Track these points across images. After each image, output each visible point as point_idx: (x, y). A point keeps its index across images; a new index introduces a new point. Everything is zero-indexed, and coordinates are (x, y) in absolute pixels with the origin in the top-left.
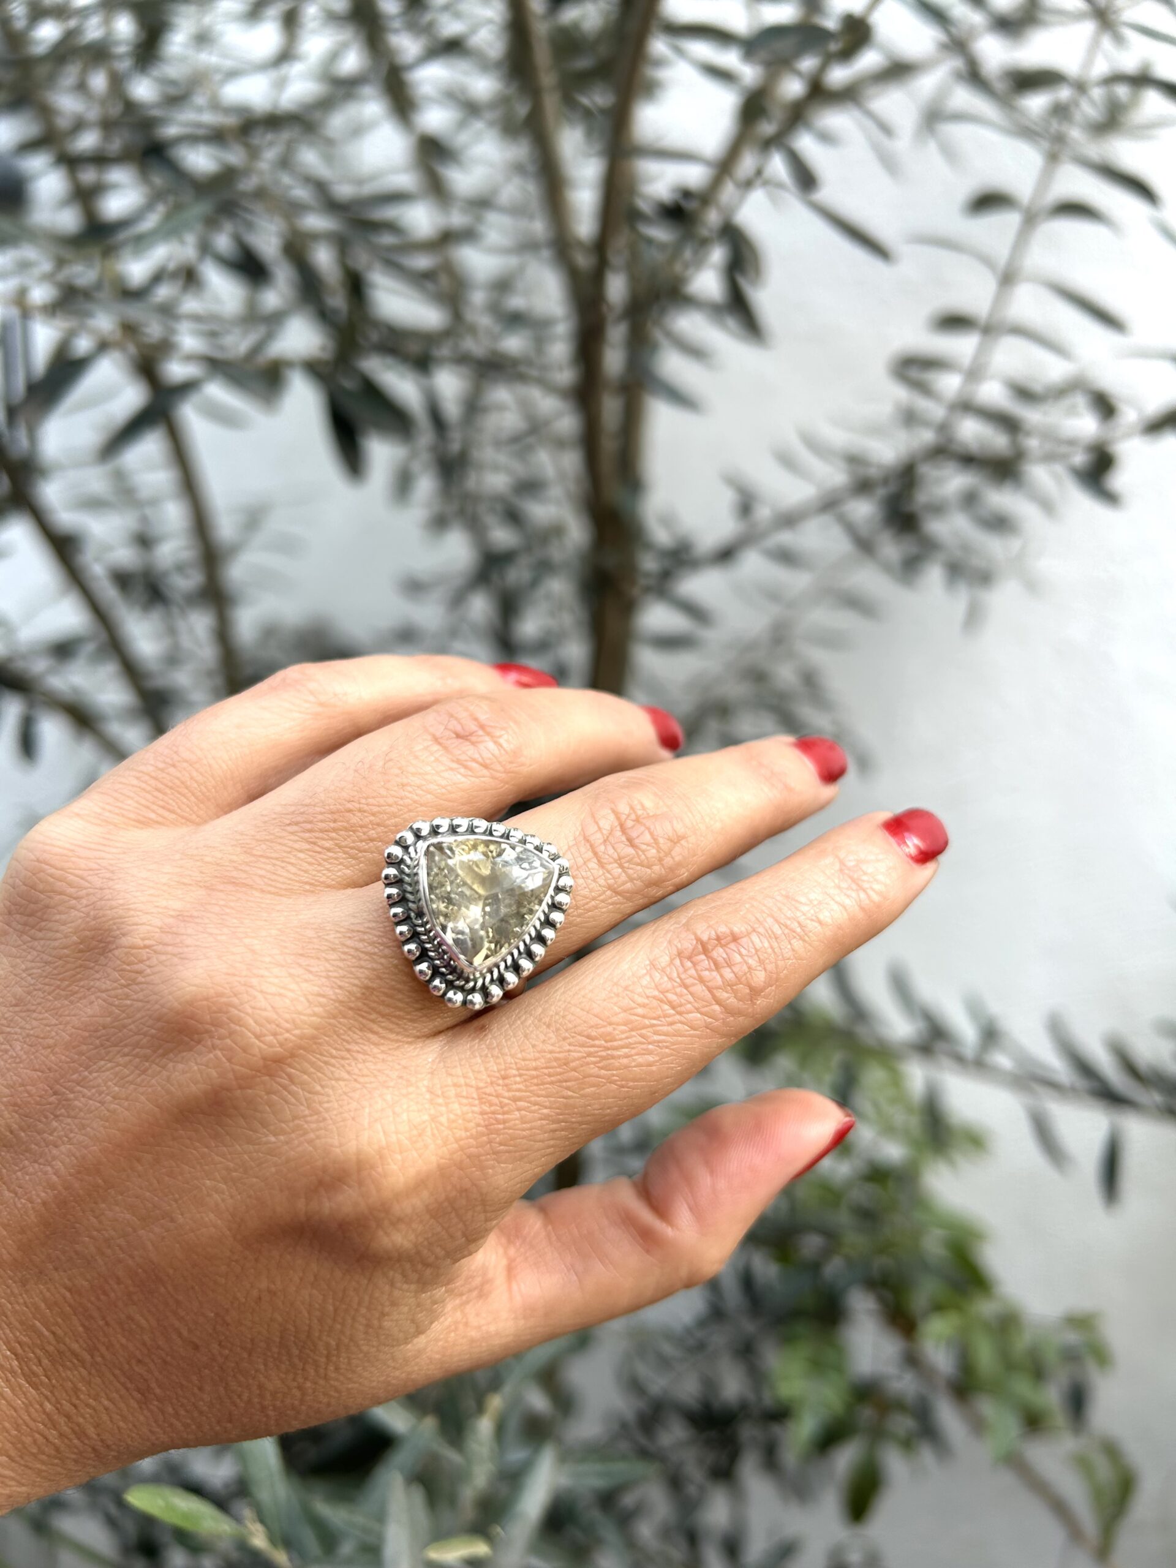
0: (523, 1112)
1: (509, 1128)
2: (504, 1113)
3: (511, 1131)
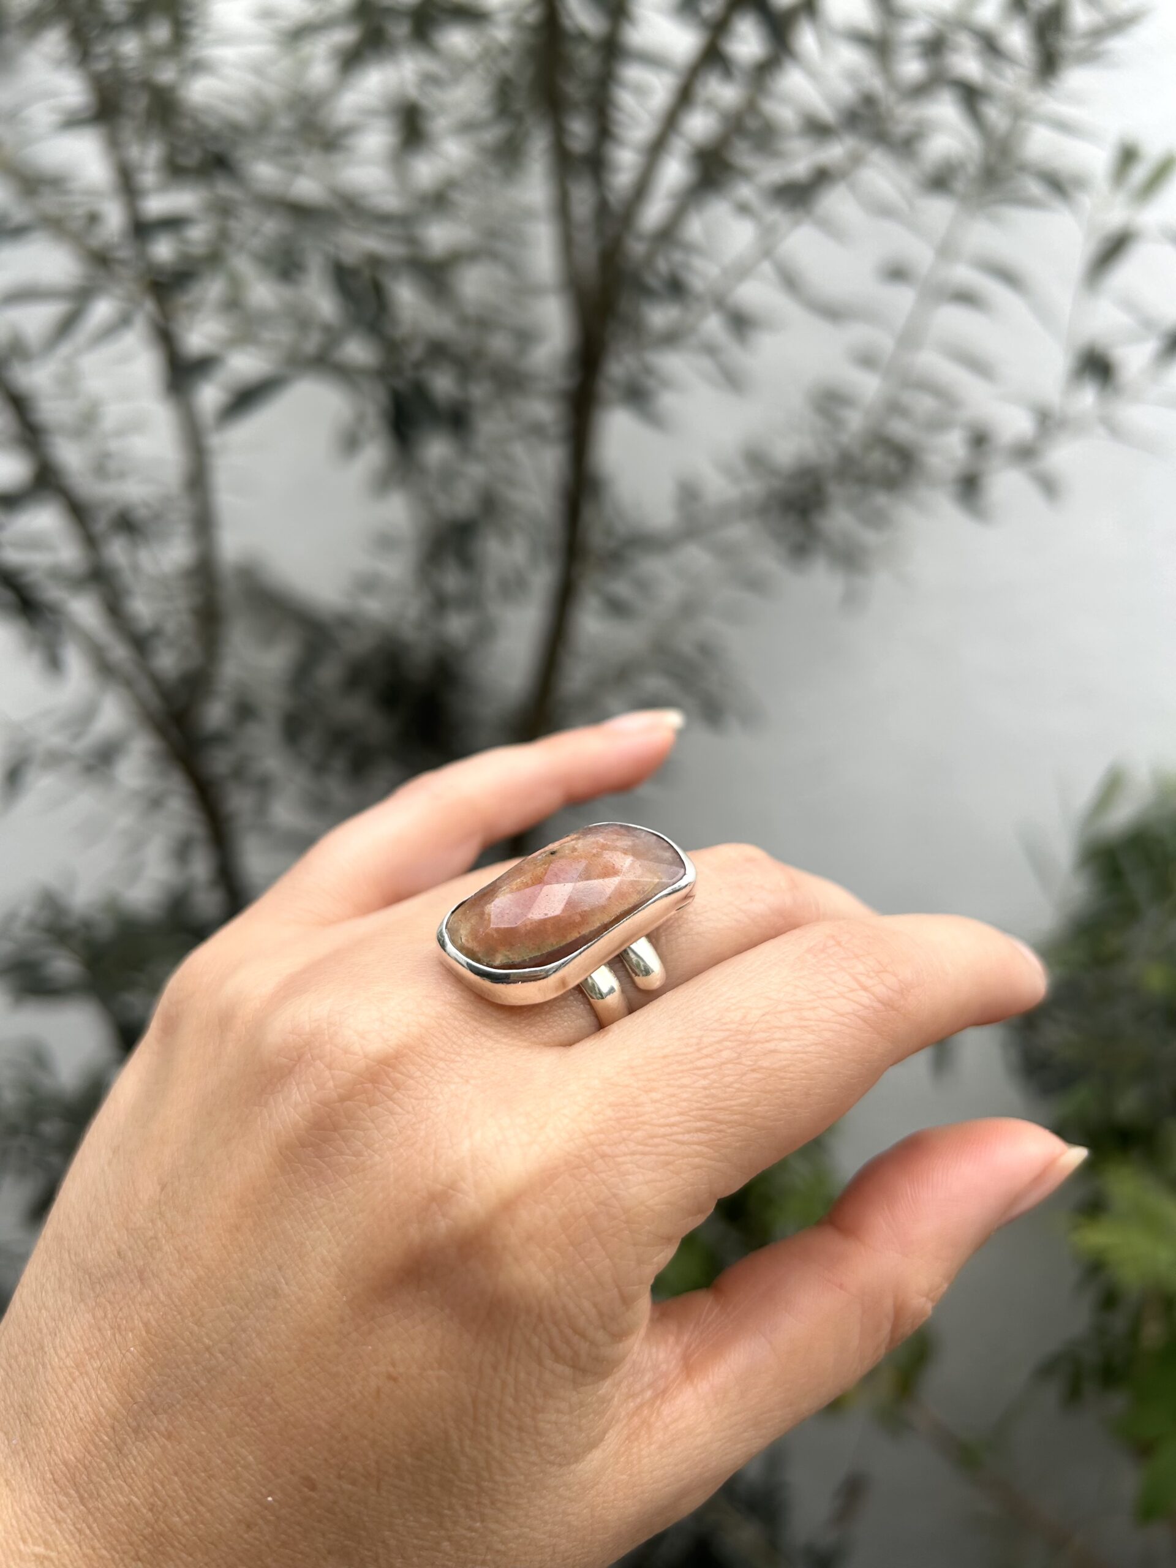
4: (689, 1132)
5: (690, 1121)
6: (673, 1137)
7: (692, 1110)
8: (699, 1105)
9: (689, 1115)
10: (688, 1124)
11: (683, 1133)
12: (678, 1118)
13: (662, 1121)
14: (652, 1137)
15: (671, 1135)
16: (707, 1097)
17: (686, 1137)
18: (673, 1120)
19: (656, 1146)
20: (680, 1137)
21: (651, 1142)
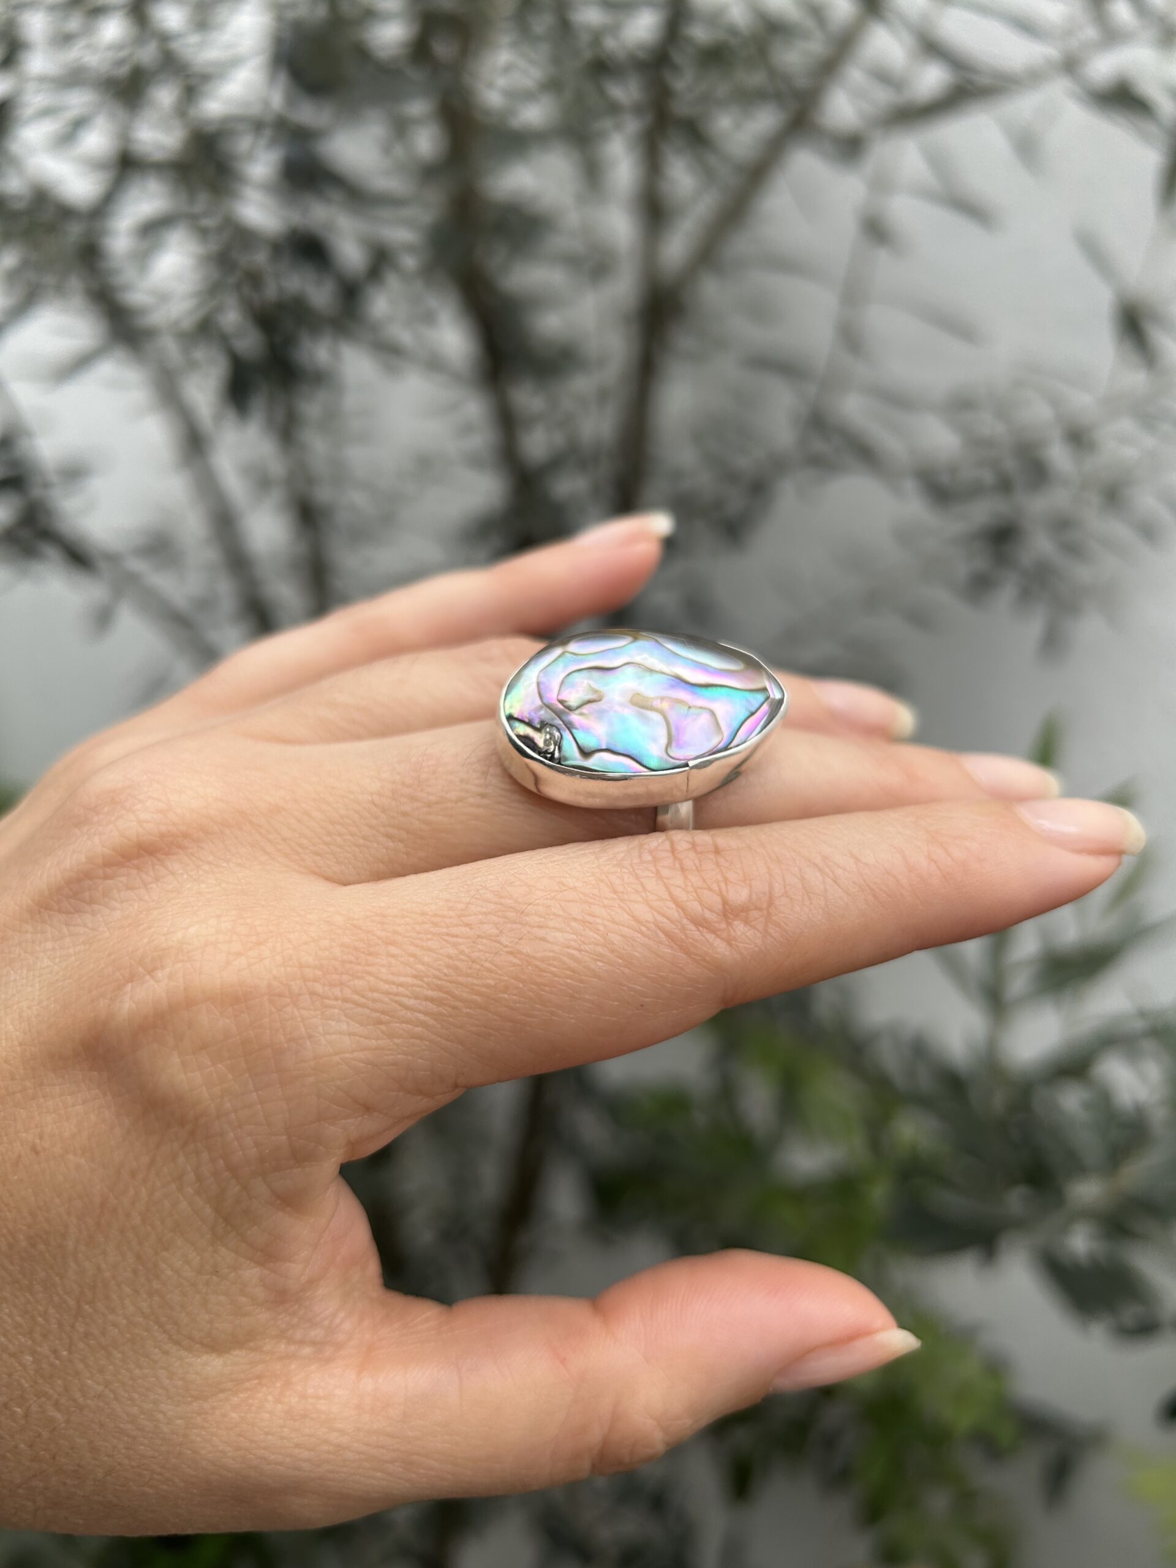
0: (393, 960)
1: (369, 973)
2: (370, 954)
3: (371, 978)
4: (417, 998)
5: (421, 987)
6: (397, 998)
7: (428, 976)
8: (437, 973)
9: (422, 981)
10: (418, 989)
11: (410, 998)
12: (409, 980)
13: (391, 978)
14: (372, 990)
15: (397, 994)
16: (448, 966)
17: (411, 1002)
18: (402, 979)
19: (374, 1001)
20: (405, 1000)
21: (370, 995)
